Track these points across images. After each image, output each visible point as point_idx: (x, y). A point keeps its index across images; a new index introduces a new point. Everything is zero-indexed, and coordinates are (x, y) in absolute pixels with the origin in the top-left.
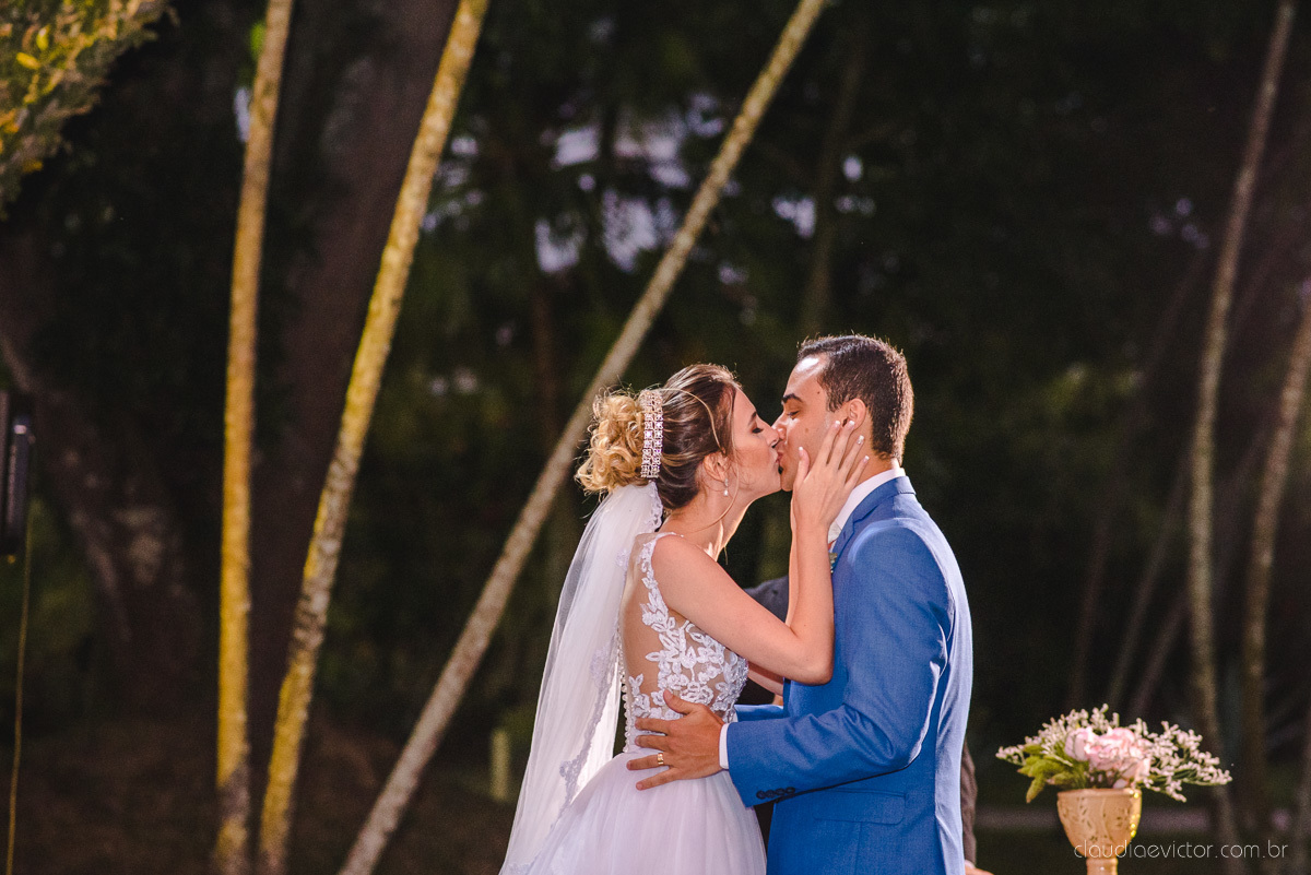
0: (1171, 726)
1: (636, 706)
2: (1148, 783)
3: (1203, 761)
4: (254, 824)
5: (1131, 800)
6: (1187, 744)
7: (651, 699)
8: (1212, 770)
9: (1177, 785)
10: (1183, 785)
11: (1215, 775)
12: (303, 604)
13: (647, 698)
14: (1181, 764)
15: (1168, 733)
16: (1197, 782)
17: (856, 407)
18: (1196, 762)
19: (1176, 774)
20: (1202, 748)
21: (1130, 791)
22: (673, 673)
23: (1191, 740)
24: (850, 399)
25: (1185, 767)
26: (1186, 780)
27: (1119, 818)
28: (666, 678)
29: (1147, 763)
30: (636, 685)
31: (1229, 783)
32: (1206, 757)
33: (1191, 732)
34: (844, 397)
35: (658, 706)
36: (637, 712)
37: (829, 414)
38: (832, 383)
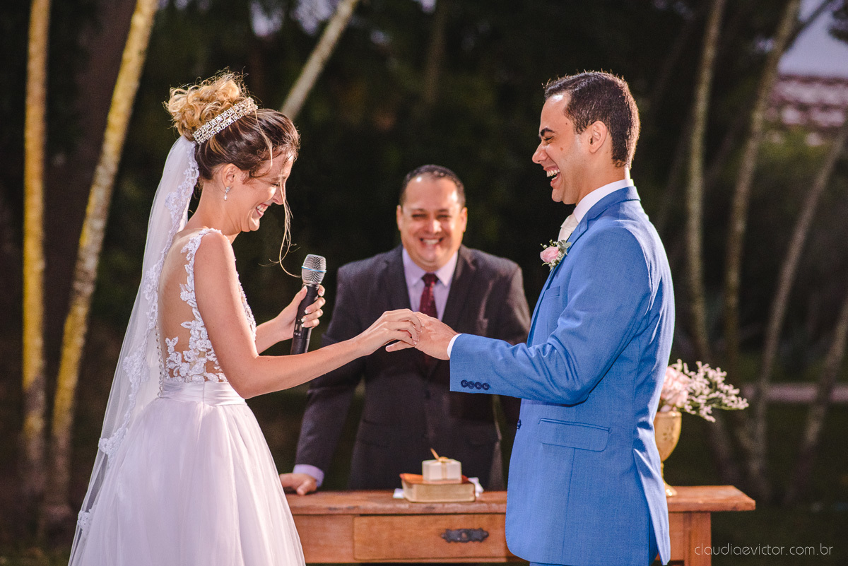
0: (703, 364)
1: (170, 361)
2: (688, 409)
3: (727, 391)
4: (49, 415)
5: (674, 420)
6: (716, 379)
7: (183, 356)
8: (734, 398)
9: (708, 409)
10: (713, 409)
11: (736, 402)
12: (79, 265)
13: (180, 355)
14: (711, 393)
15: (701, 374)
16: (723, 407)
17: (597, 127)
18: (722, 392)
19: (708, 401)
20: (726, 382)
21: (673, 414)
22: (201, 339)
23: (718, 375)
24: (592, 123)
25: (713, 395)
26: (715, 405)
27: (665, 434)
28: (195, 342)
29: (685, 395)
30: (171, 344)
31: (746, 409)
32: (729, 388)
33: (718, 369)
34: (587, 122)
35: (187, 362)
36: (171, 366)
37: (577, 136)
38: (576, 114)
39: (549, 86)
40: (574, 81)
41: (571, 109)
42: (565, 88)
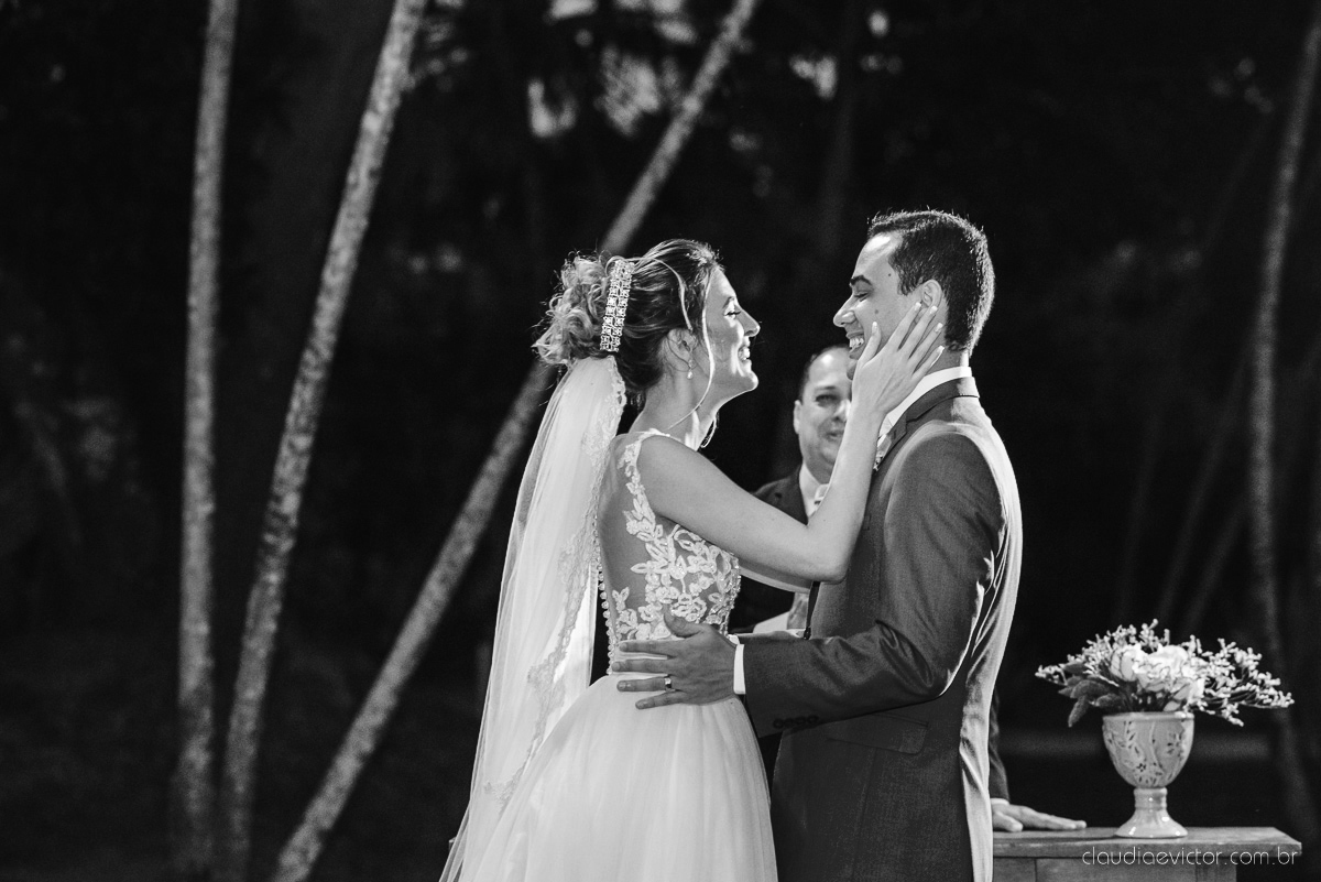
0: (1227, 643)
1: (621, 623)
2: (1202, 705)
3: (1263, 681)
5: (1183, 724)
6: (1245, 664)
7: (639, 615)
8: (1272, 691)
9: (1234, 708)
10: (1240, 708)
11: (1276, 697)
13: (634, 614)
14: (1238, 685)
15: (1224, 652)
16: (1256, 705)
17: (930, 289)
18: (1255, 683)
19: (1233, 695)
20: (1261, 668)
21: (1182, 715)
22: (662, 586)
23: (1249, 659)
24: (924, 282)
25: (1243, 688)
26: (1243, 702)
27: (1169, 744)
29: (1201, 684)
30: (621, 598)
31: (1290, 706)
32: (1267, 678)
33: (1250, 650)
34: (918, 279)
35: (646, 622)
36: (624, 629)
37: (901, 297)
38: (905, 264)
39: (877, 222)
40: (911, 219)
41: (898, 258)
42: (898, 227)
